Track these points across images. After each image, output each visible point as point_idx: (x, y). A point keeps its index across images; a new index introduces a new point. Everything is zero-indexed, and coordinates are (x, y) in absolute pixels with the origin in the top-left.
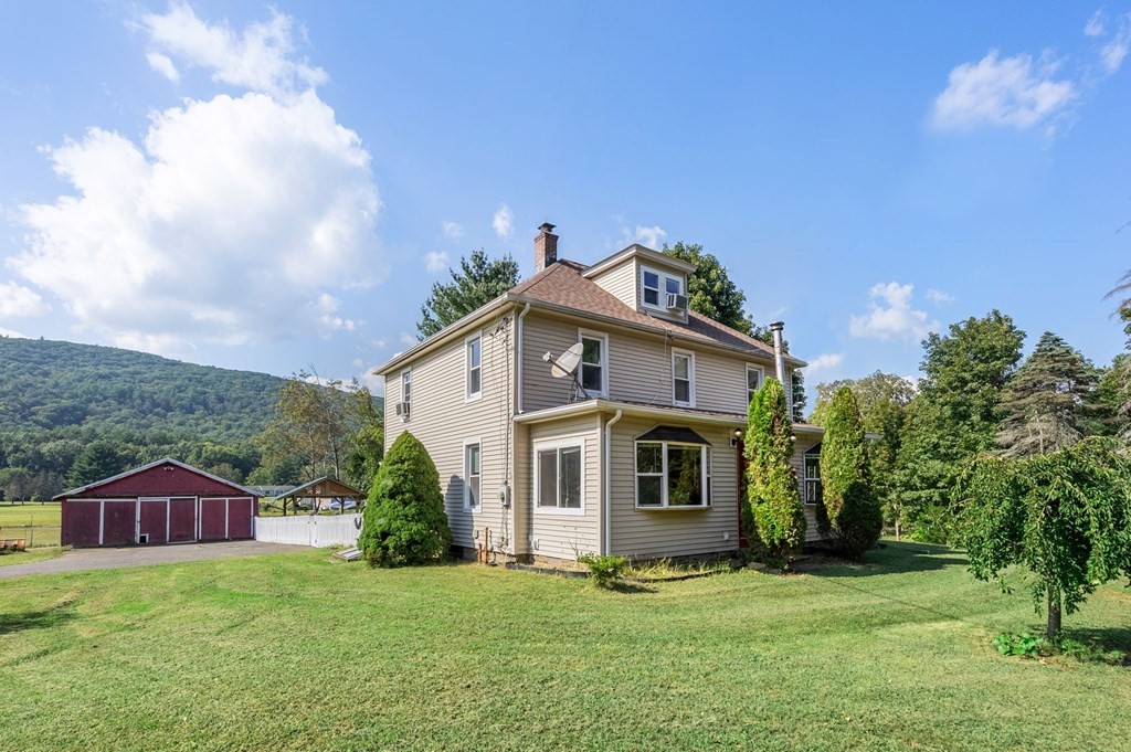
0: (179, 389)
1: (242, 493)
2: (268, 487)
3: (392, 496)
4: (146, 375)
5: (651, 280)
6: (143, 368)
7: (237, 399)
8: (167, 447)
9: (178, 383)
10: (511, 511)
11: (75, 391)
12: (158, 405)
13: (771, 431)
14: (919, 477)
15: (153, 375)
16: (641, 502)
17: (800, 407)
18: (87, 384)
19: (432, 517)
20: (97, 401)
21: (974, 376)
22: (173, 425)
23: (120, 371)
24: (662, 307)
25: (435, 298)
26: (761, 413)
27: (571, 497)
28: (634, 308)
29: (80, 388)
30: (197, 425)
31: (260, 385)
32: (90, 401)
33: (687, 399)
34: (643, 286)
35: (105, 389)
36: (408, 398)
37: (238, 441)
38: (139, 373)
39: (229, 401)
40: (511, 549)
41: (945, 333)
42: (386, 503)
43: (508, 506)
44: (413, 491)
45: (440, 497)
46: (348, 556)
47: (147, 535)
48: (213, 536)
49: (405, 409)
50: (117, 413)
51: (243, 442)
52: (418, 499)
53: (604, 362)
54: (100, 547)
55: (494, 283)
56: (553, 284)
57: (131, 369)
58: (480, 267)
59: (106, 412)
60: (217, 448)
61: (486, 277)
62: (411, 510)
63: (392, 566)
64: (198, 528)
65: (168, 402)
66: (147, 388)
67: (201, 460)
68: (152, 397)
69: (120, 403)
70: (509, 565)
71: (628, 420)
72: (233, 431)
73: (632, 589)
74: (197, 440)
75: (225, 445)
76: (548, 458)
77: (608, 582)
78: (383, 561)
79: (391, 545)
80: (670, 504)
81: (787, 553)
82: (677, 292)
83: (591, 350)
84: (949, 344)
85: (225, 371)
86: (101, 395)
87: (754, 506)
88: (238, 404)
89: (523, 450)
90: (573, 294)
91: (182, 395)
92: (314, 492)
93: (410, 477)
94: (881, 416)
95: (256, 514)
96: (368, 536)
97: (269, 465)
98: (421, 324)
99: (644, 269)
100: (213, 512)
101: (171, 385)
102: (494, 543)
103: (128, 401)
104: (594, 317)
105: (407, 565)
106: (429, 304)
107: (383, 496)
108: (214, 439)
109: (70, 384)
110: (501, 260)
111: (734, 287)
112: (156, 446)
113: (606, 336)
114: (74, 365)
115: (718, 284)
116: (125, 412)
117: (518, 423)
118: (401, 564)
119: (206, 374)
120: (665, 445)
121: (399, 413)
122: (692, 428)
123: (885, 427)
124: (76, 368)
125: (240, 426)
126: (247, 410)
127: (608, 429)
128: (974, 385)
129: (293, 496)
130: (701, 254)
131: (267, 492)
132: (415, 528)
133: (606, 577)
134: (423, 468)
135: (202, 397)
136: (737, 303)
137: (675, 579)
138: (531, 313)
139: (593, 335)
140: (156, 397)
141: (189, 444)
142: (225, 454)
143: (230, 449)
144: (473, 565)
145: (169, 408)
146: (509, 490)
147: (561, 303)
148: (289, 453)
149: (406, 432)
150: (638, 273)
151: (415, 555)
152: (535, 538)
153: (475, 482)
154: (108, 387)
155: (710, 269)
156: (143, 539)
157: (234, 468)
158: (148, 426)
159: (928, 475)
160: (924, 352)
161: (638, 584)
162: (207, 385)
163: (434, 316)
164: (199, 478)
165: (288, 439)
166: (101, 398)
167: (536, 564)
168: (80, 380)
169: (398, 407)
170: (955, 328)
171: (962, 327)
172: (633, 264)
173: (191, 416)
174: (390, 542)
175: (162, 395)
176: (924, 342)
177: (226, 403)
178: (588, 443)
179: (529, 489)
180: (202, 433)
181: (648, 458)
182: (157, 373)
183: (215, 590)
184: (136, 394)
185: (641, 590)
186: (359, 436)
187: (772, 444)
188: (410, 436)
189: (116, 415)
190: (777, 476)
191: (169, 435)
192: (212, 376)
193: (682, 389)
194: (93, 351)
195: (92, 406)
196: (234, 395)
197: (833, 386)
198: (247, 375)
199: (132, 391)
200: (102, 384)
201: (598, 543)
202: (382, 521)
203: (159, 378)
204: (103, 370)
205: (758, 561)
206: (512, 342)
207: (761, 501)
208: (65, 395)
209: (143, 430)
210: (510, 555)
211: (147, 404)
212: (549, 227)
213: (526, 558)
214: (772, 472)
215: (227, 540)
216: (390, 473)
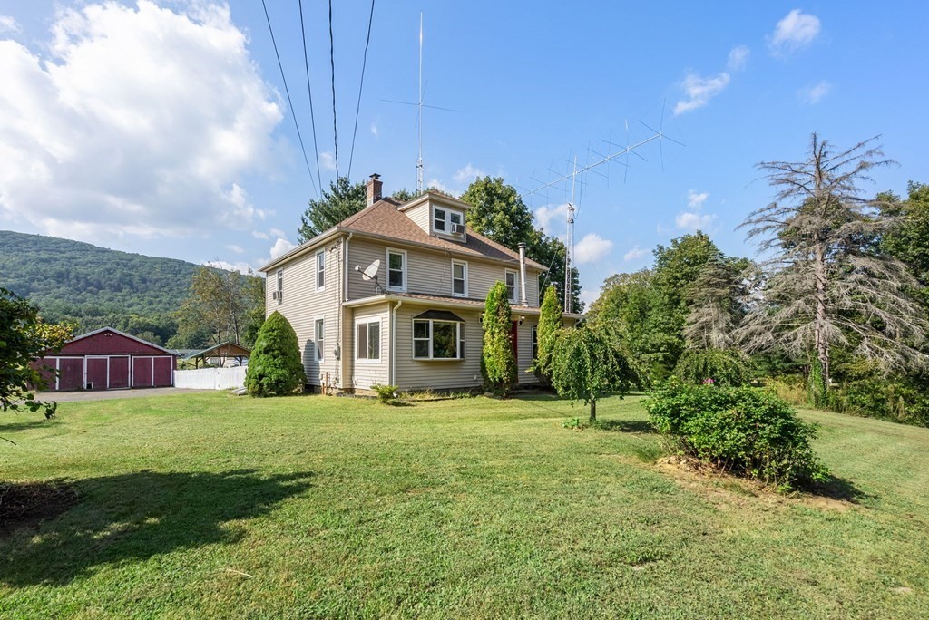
0: (109, 271)
1: (164, 353)
2: (184, 351)
3: (266, 352)
4: (81, 260)
5: (440, 214)
6: (78, 254)
7: (157, 281)
8: (99, 318)
9: (107, 266)
10: (341, 361)
11: (20, 272)
12: (91, 285)
13: (497, 314)
14: (650, 344)
15: (86, 260)
16: (417, 355)
17: (577, 294)
18: (30, 267)
19: (292, 366)
20: (39, 280)
21: (683, 275)
22: (104, 300)
23: (58, 256)
24: (448, 231)
25: (312, 210)
26: (492, 303)
27: (375, 353)
28: (428, 232)
29: (23, 270)
30: (124, 301)
31: (176, 269)
32: (33, 280)
33: (463, 292)
34: (434, 219)
35: (46, 271)
36: (281, 288)
37: (158, 314)
38: (75, 258)
39: (150, 282)
40: (340, 385)
41: (668, 245)
42: (262, 357)
43: (338, 359)
44: (280, 349)
45: (299, 354)
46: (239, 392)
47: (92, 383)
48: (142, 383)
49: (279, 296)
50: (56, 290)
51: (163, 315)
52: (284, 354)
53: (404, 269)
54: (57, 391)
55: (354, 201)
56: (373, 217)
57: (67, 255)
58: (345, 188)
59: (46, 289)
60: (141, 319)
61: (349, 196)
62: (278, 361)
63: (266, 396)
64: (131, 379)
65: (99, 282)
66: (81, 270)
67: (128, 328)
68: (85, 278)
69: (59, 282)
70: (338, 394)
71: (406, 307)
72: (154, 306)
73: (404, 405)
74: (124, 313)
75: (148, 317)
76: (362, 328)
77: (390, 401)
78: (260, 392)
79: (265, 383)
80: (434, 357)
81: (505, 387)
82: (458, 222)
83: (395, 261)
84: (671, 253)
85: (147, 258)
86: (42, 275)
87: (486, 358)
88: (158, 284)
89: (349, 323)
90: (386, 224)
91: (111, 276)
92: (219, 352)
93: (278, 340)
94: (637, 301)
95: (175, 368)
96: (250, 378)
97: (184, 333)
98: (301, 229)
99: (435, 207)
100: (142, 367)
101: (102, 268)
102: (331, 382)
103: (66, 280)
104: (396, 240)
105: (275, 396)
106: (307, 214)
107: (260, 352)
108: (139, 312)
109: (15, 266)
110: (360, 184)
111: (527, 209)
112: (90, 317)
113: (406, 252)
114: (18, 250)
115: (515, 207)
116: (63, 289)
117: (345, 307)
118: (272, 395)
119: (132, 260)
120: (431, 321)
121: (275, 298)
122: (452, 311)
123: (640, 309)
124: (20, 253)
125: (160, 302)
126: (166, 289)
127: (394, 312)
128: (683, 281)
129: (202, 356)
130: (504, 184)
131: (183, 355)
132: (281, 373)
133: (386, 397)
134: (287, 334)
135: (128, 278)
136: (529, 220)
137: (432, 400)
138: (353, 238)
139: (397, 252)
140: (89, 277)
141: (117, 316)
142: (148, 324)
143: (152, 320)
144: (320, 396)
145: (100, 287)
146: (339, 348)
147: (374, 232)
148: (200, 324)
149: (276, 312)
150: (431, 210)
151: (281, 388)
152: (355, 378)
153: (321, 343)
154: (48, 268)
155: (510, 196)
156: (89, 386)
157: (155, 335)
158: (82, 301)
159: (655, 342)
160: (655, 258)
161: (408, 403)
162: (132, 269)
163: (311, 224)
164: (132, 342)
165: (199, 314)
166: (42, 278)
167: (356, 394)
168: (24, 263)
169: (274, 294)
170: (675, 242)
171: (679, 242)
172: (428, 204)
173: (119, 294)
174: (264, 381)
175: (94, 277)
176: (654, 251)
177: (148, 283)
178: (383, 319)
179: (353, 348)
180: (129, 307)
181: (420, 329)
182: (90, 258)
183: (150, 409)
184: (72, 275)
185: (409, 405)
186: (253, 312)
187: (497, 322)
188: (279, 314)
189: (55, 292)
190: (499, 340)
191: (100, 308)
192: (137, 261)
193: (459, 285)
194: (35, 239)
195: (35, 284)
196: (155, 277)
197: (614, 277)
198: (166, 261)
199: (68, 272)
200: (43, 267)
201: (388, 379)
202: (259, 368)
203: (90, 262)
204: (44, 255)
205: (490, 391)
206: (341, 256)
207: (489, 356)
208: (12, 275)
209: (78, 304)
210: (340, 389)
211: (82, 283)
212: (377, 176)
213: (350, 391)
214: (497, 337)
215: (153, 387)
216: (265, 337)
